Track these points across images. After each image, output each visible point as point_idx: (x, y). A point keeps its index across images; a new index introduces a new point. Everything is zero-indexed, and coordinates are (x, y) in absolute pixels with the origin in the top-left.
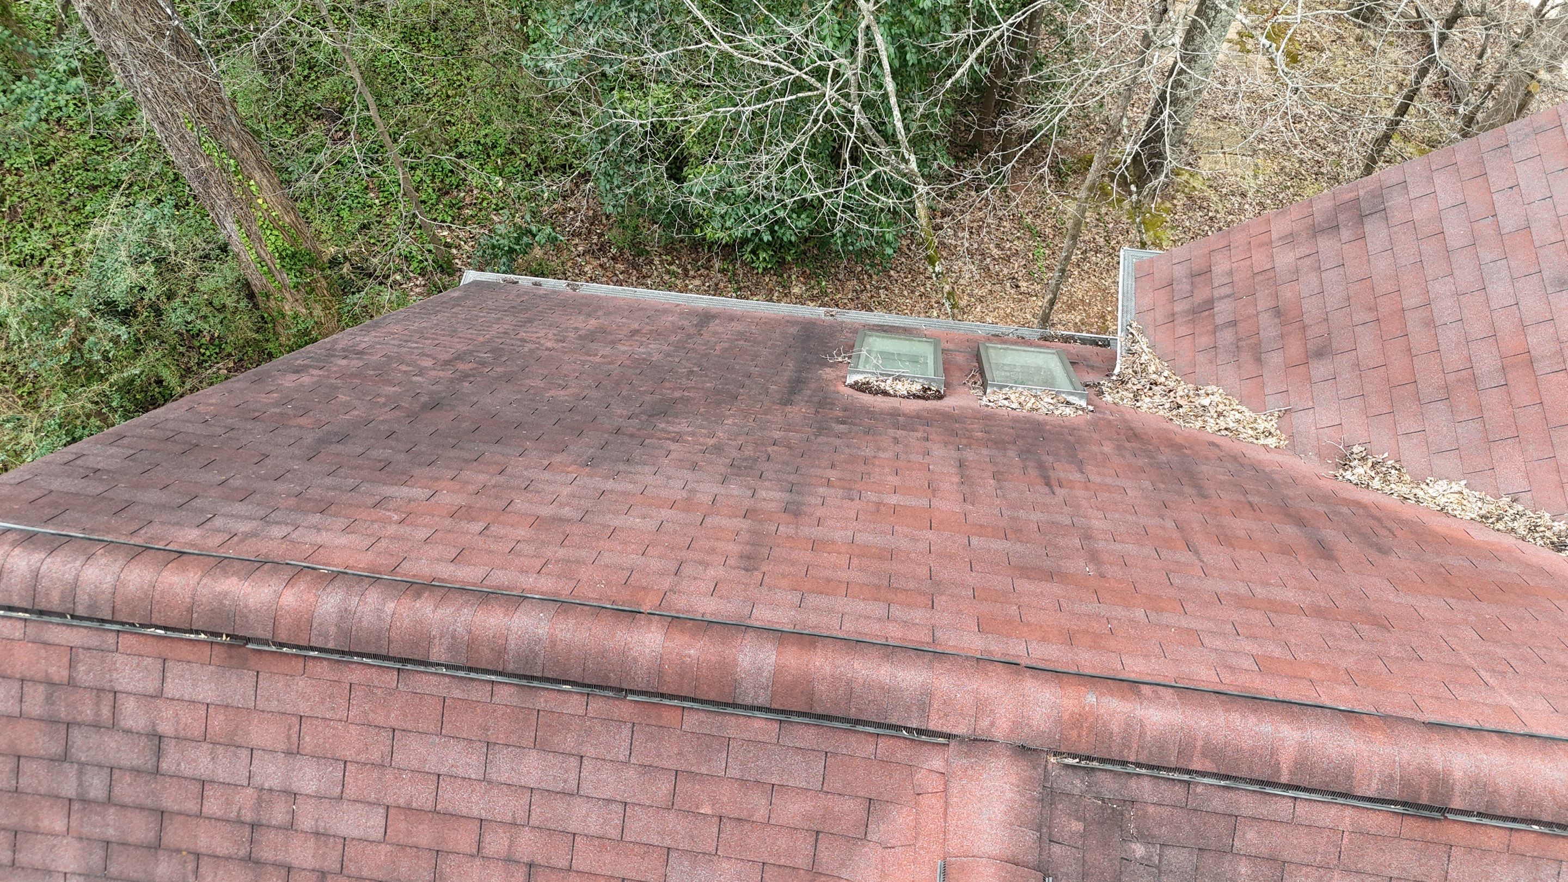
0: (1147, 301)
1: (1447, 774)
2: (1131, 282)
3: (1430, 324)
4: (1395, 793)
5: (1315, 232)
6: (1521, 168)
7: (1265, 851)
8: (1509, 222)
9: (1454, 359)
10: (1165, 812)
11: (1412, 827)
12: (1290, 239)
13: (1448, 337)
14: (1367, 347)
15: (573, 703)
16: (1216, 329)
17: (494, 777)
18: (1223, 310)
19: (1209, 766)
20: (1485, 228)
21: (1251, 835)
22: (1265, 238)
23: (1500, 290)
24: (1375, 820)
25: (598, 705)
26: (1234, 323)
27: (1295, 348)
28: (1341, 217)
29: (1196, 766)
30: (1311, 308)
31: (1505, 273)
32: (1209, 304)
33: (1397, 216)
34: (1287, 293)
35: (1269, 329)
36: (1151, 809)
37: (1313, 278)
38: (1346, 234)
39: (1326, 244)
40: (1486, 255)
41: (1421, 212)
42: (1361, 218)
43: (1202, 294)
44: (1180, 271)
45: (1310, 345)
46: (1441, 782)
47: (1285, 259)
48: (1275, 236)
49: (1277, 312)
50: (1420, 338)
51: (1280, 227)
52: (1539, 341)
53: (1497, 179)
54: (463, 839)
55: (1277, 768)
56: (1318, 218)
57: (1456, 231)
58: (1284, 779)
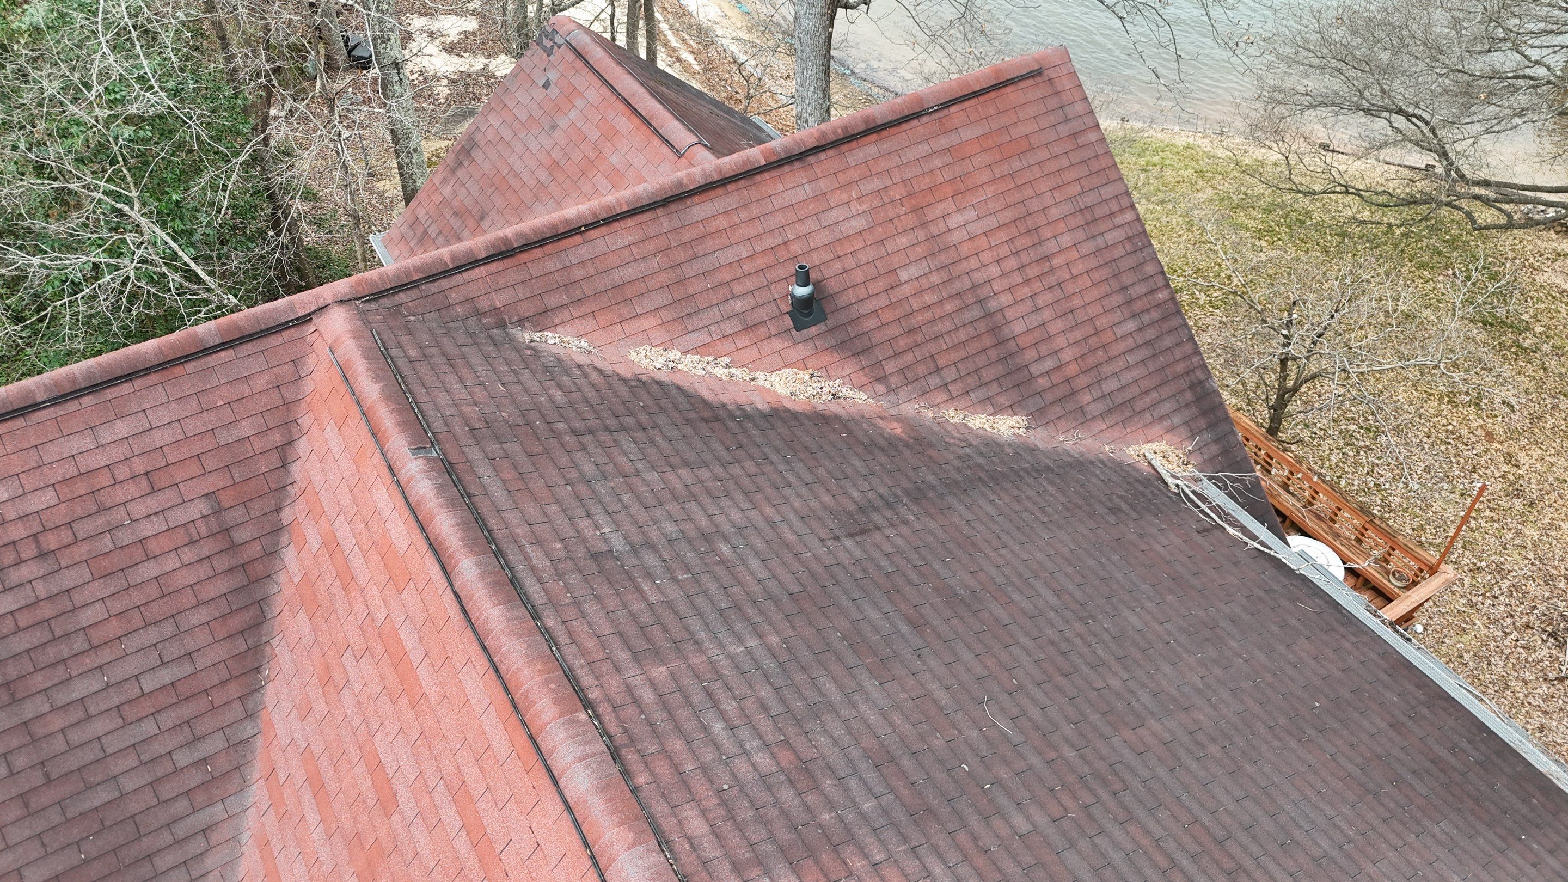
0: (396, 253)
1: (506, 236)
2: (384, 249)
3: (517, 175)
4: (492, 252)
5: (453, 171)
6: (517, 94)
7: (462, 299)
8: (523, 117)
9: (532, 183)
10: (416, 302)
11: (508, 262)
12: (445, 181)
13: (525, 177)
14: (499, 201)
15: (126, 388)
16: (434, 240)
17: (104, 442)
18: (433, 230)
19: (421, 276)
20: (516, 125)
21: (453, 295)
22: (434, 188)
23: (534, 146)
24: (493, 267)
25: (138, 383)
26: (440, 232)
27: (471, 223)
28: (460, 158)
29: (416, 278)
30: (469, 202)
31: (532, 138)
32: (426, 232)
33: (482, 143)
34: (456, 203)
35: (455, 223)
36: (410, 304)
37: (463, 190)
38: (466, 163)
39: (460, 173)
40: (522, 135)
41: (490, 135)
42: (469, 153)
43: (419, 231)
44: (404, 228)
45: (477, 217)
46: (505, 240)
47: (447, 191)
48: (437, 184)
49: (456, 214)
50: (516, 184)
51: (437, 180)
52: (557, 154)
53: (511, 104)
54: (104, 479)
55: (446, 263)
56: (451, 164)
57: (507, 134)
58: (451, 267)
